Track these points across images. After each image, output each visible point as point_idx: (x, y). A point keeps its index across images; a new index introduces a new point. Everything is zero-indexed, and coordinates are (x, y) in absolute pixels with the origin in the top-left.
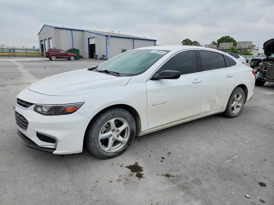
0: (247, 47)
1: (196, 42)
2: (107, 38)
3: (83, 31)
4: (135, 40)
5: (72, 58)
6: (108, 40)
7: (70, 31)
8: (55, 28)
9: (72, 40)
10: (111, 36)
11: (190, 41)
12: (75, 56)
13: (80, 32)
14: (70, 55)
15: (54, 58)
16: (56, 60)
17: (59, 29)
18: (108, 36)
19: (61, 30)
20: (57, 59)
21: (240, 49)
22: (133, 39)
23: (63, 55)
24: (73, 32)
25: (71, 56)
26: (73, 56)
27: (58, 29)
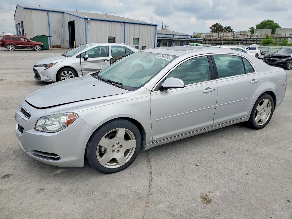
0: (288, 35)
1: (229, 28)
2: (87, 21)
3: (63, 13)
4: (126, 25)
5: (38, 48)
6: (87, 25)
7: (45, 13)
8: (25, 8)
9: (49, 24)
10: (91, 19)
11: (221, 27)
12: (42, 46)
13: (59, 14)
14: (34, 44)
15: (11, 48)
16: (14, 51)
17: (30, 10)
18: (87, 19)
19: (33, 11)
20: (15, 49)
21: (279, 38)
22: (124, 23)
23: (25, 45)
24: (50, 14)
25: (36, 45)
26: (37, 46)
27: (28, 10)
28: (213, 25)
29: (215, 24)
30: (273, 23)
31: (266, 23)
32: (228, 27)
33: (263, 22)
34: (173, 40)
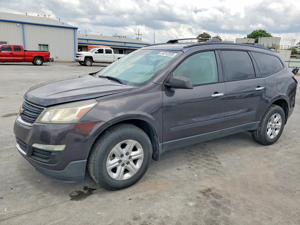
11: (209, 36)
22: (22, 23)
28: (200, 35)
29: (202, 33)
30: (265, 33)
31: (258, 33)
32: (217, 36)
33: (254, 31)
34: (125, 49)
